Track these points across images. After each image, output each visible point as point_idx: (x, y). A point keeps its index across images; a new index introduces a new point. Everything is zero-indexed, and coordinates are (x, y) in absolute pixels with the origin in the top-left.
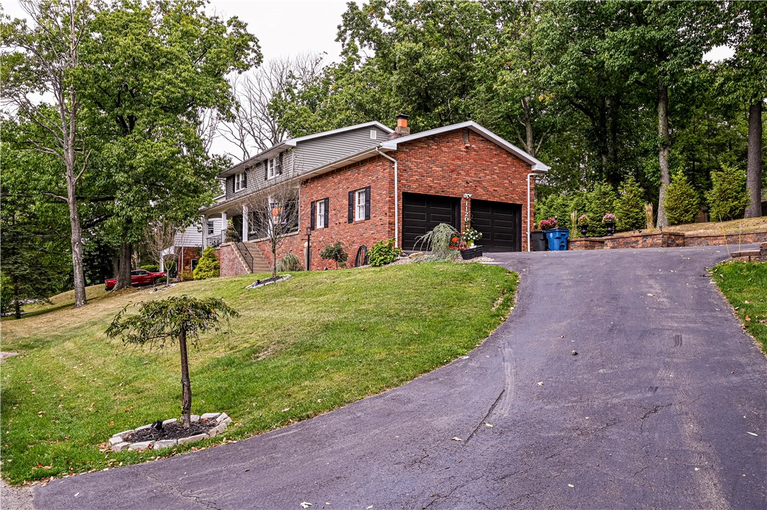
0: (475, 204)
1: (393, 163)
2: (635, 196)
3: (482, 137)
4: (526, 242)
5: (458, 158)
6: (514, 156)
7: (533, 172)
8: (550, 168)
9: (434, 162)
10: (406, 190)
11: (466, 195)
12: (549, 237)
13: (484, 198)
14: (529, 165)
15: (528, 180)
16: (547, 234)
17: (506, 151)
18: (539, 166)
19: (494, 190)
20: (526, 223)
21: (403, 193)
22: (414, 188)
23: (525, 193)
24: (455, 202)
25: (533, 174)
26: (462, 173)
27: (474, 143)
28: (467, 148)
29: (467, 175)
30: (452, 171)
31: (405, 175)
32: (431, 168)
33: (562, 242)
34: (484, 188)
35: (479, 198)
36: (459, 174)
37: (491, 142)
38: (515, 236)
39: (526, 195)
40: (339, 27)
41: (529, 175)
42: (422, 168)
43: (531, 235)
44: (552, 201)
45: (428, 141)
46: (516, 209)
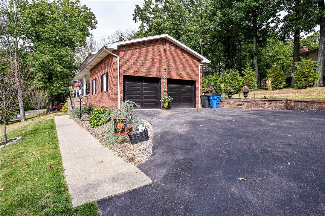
0: (170, 81)
1: (117, 57)
2: (251, 76)
3: (174, 44)
4: (198, 100)
5: (159, 55)
6: (192, 55)
7: (202, 63)
8: (211, 61)
9: (144, 57)
10: (126, 74)
11: (164, 76)
12: (211, 99)
13: (175, 78)
14: (200, 60)
15: (199, 68)
16: (209, 97)
17: (187, 52)
18: (206, 60)
19: (181, 73)
20: (198, 90)
21: (124, 76)
22: (131, 73)
23: (197, 75)
24: (158, 80)
25: (202, 65)
26: (162, 64)
27: (169, 47)
28: (164, 49)
29: (165, 65)
30: (156, 63)
31: (125, 65)
32: (142, 61)
33: (218, 102)
34: (175, 72)
35: (172, 78)
36: (160, 64)
37: (178, 47)
38: (192, 98)
39: (198, 76)
40: (133, 15)
41: (200, 65)
42: (136, 60)
43: (201, 97)
44: (211, 78)
45: (140, 45)
46: (193, 83)
